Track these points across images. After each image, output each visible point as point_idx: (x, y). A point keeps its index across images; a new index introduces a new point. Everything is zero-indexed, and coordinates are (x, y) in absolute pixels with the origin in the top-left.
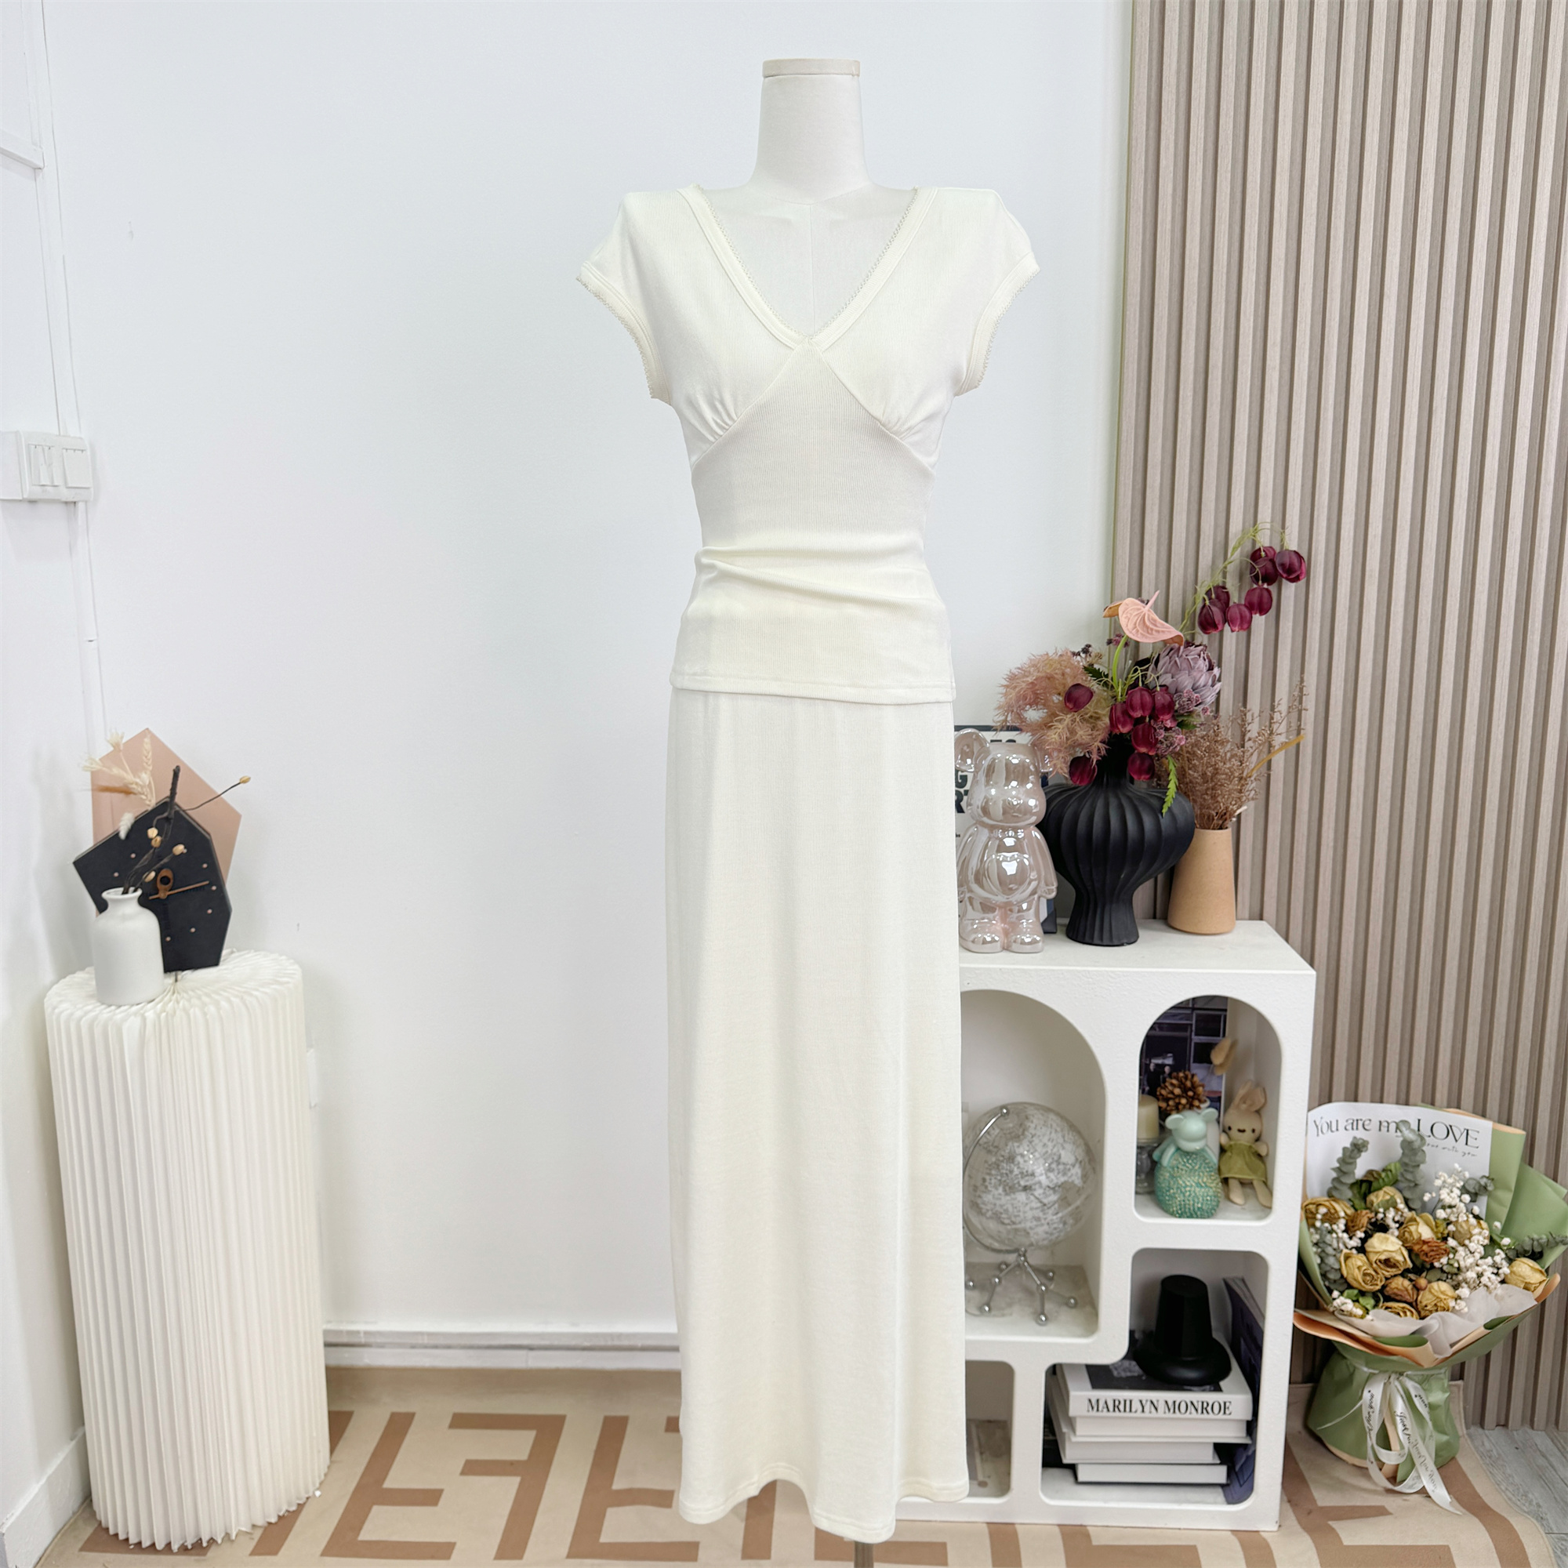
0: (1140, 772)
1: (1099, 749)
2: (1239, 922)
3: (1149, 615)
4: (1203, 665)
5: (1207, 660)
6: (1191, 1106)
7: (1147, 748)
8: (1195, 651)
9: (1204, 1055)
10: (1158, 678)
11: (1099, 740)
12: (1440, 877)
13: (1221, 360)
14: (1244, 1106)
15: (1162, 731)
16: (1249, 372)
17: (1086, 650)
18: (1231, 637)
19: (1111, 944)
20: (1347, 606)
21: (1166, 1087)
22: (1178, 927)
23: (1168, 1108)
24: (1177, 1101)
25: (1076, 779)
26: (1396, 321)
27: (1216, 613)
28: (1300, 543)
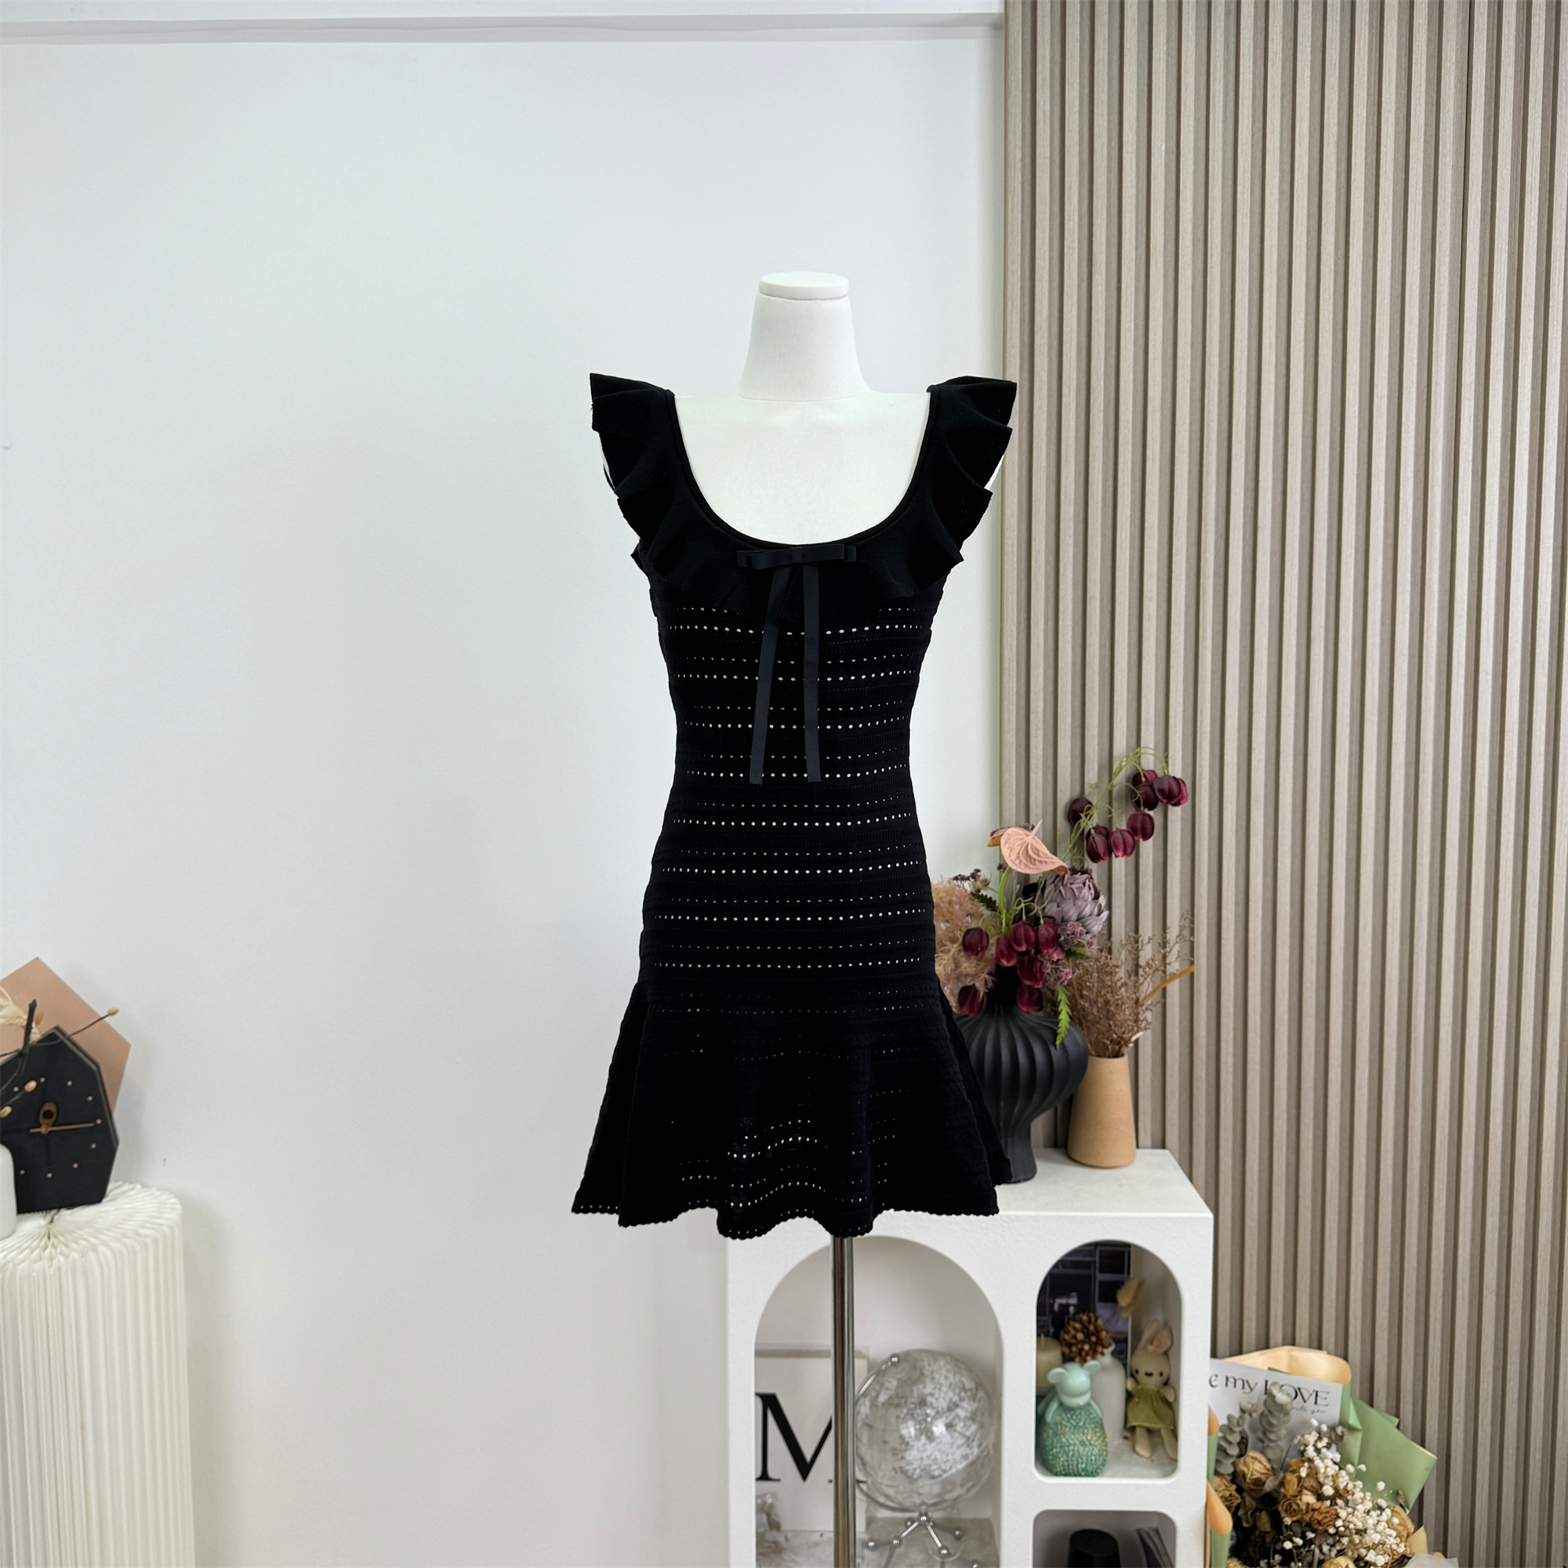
0: (1029, 1004)
1: (986, 981)
2: (1139, 1151)
3: (1032, 845)
4: (1088, 894)
5: (1092, 889)
6: (1094, 1353)
7: (1031, 981)
8: (1080, 878)
9: (1109, 1294)
10: (1044, 908)
11: (986, 971)
12: (1342, 1103)
14: (1151, 1348)
15: (1049, 964)
16: (1127, 603)
17: (975, 875)
18: (1120, 863)
20: (1234, 831)
21: (1068, 1332)
22: (1078, 1159)
23: (1072, 1355)
24: (1080, 1346)
25: (965, 1009)
26: (1271, 553)
27: (1100, 842)
28: (1184, 770)
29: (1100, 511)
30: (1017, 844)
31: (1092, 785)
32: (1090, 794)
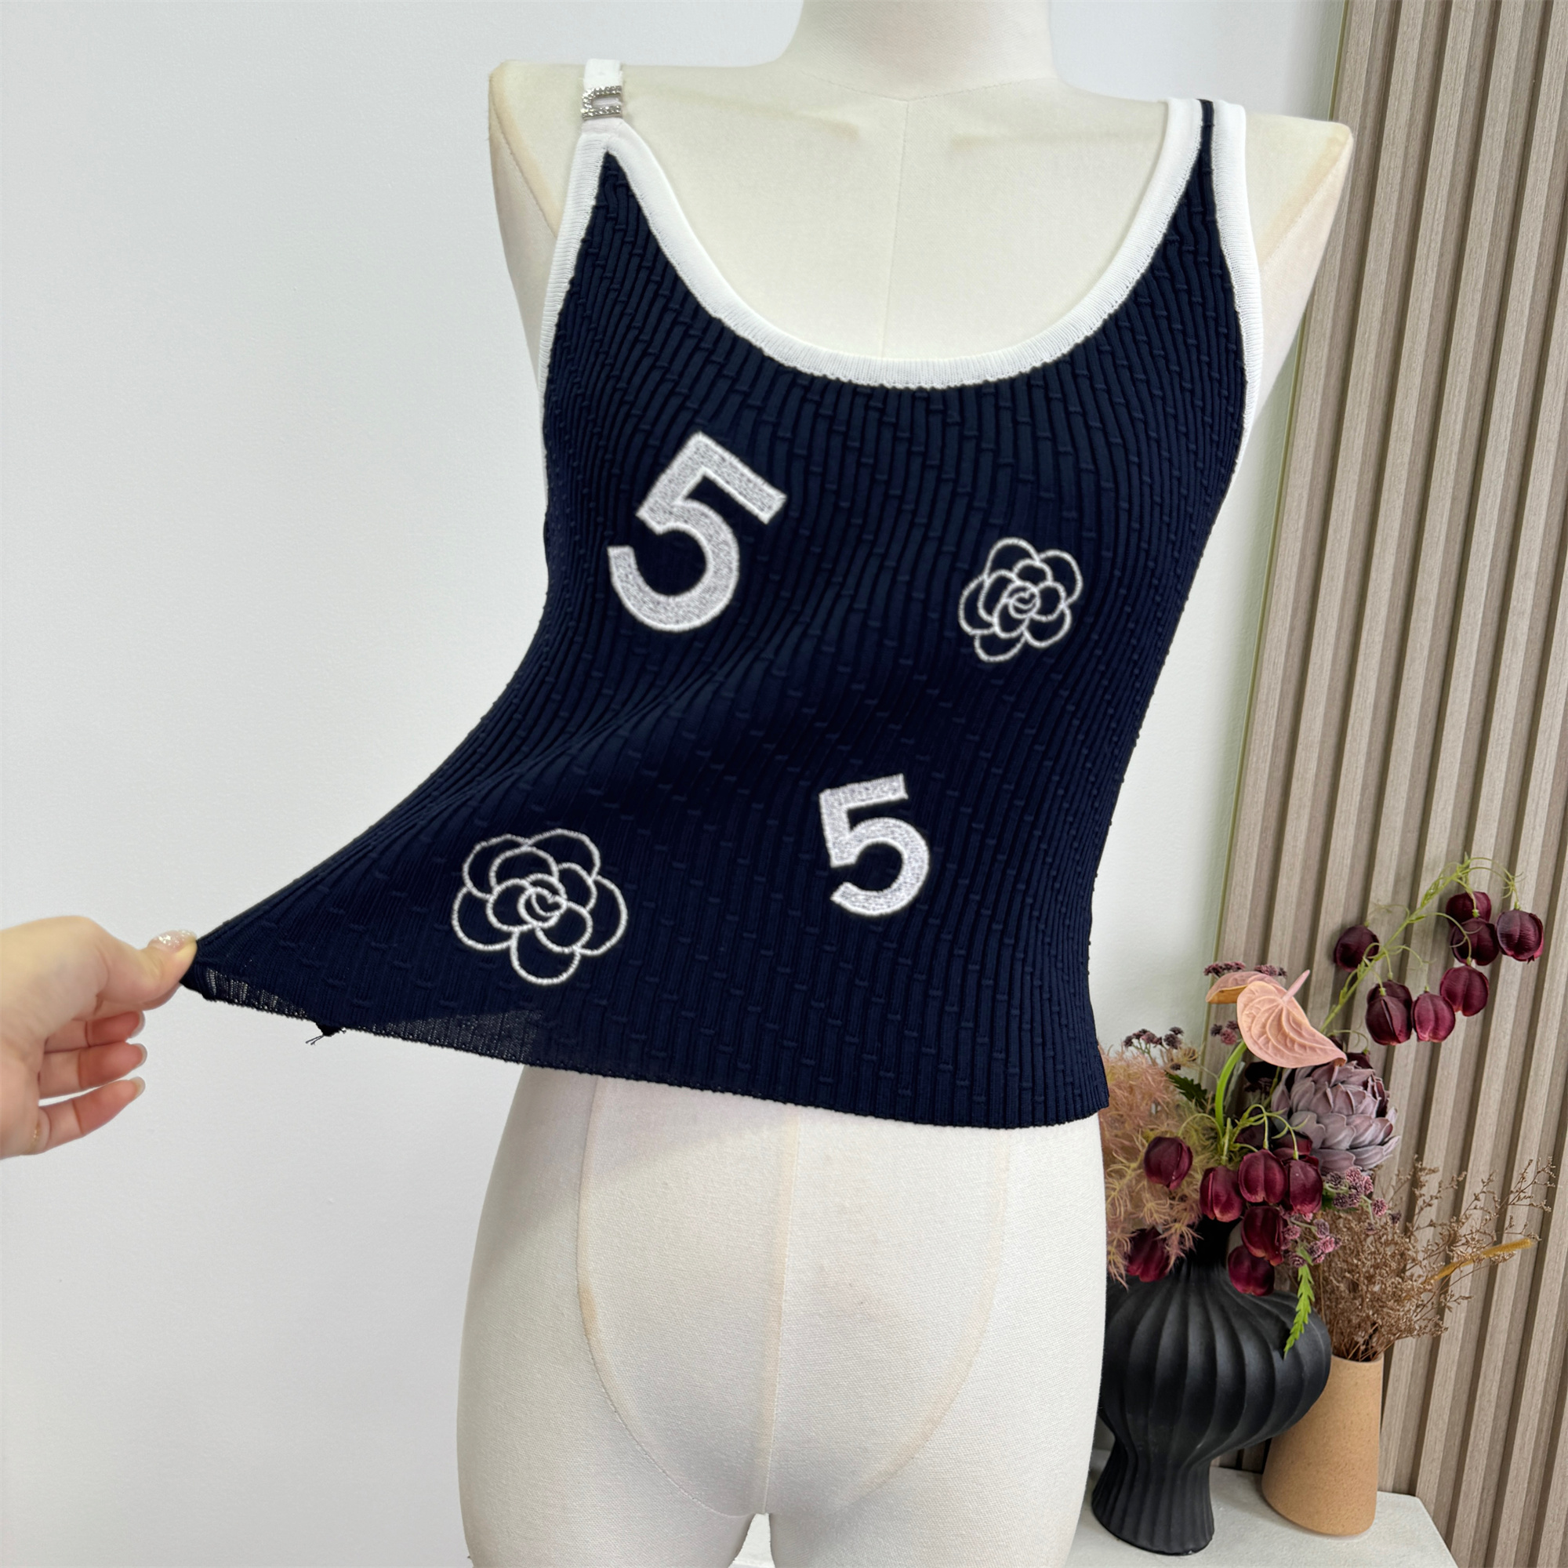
0: (1248, 1280)
1: (1182, 1236)
3: (1289, 1013)
4: (1370, 1105)
5: (1379, 1099)
7: (1266, 1250)
11: (1184, 1222)
13: (1435, 591)
15: (1297, 1227)
16: (1481, 615)
17: (1172, 1040)
19: (1166, 1551)
25: (1135, 1268)
27: (1396, 1013)
28: (1535, 900)
29: (1454, 457)
30: (1263, 1009)
31: (1378, 909)
32: (1374, 919)
